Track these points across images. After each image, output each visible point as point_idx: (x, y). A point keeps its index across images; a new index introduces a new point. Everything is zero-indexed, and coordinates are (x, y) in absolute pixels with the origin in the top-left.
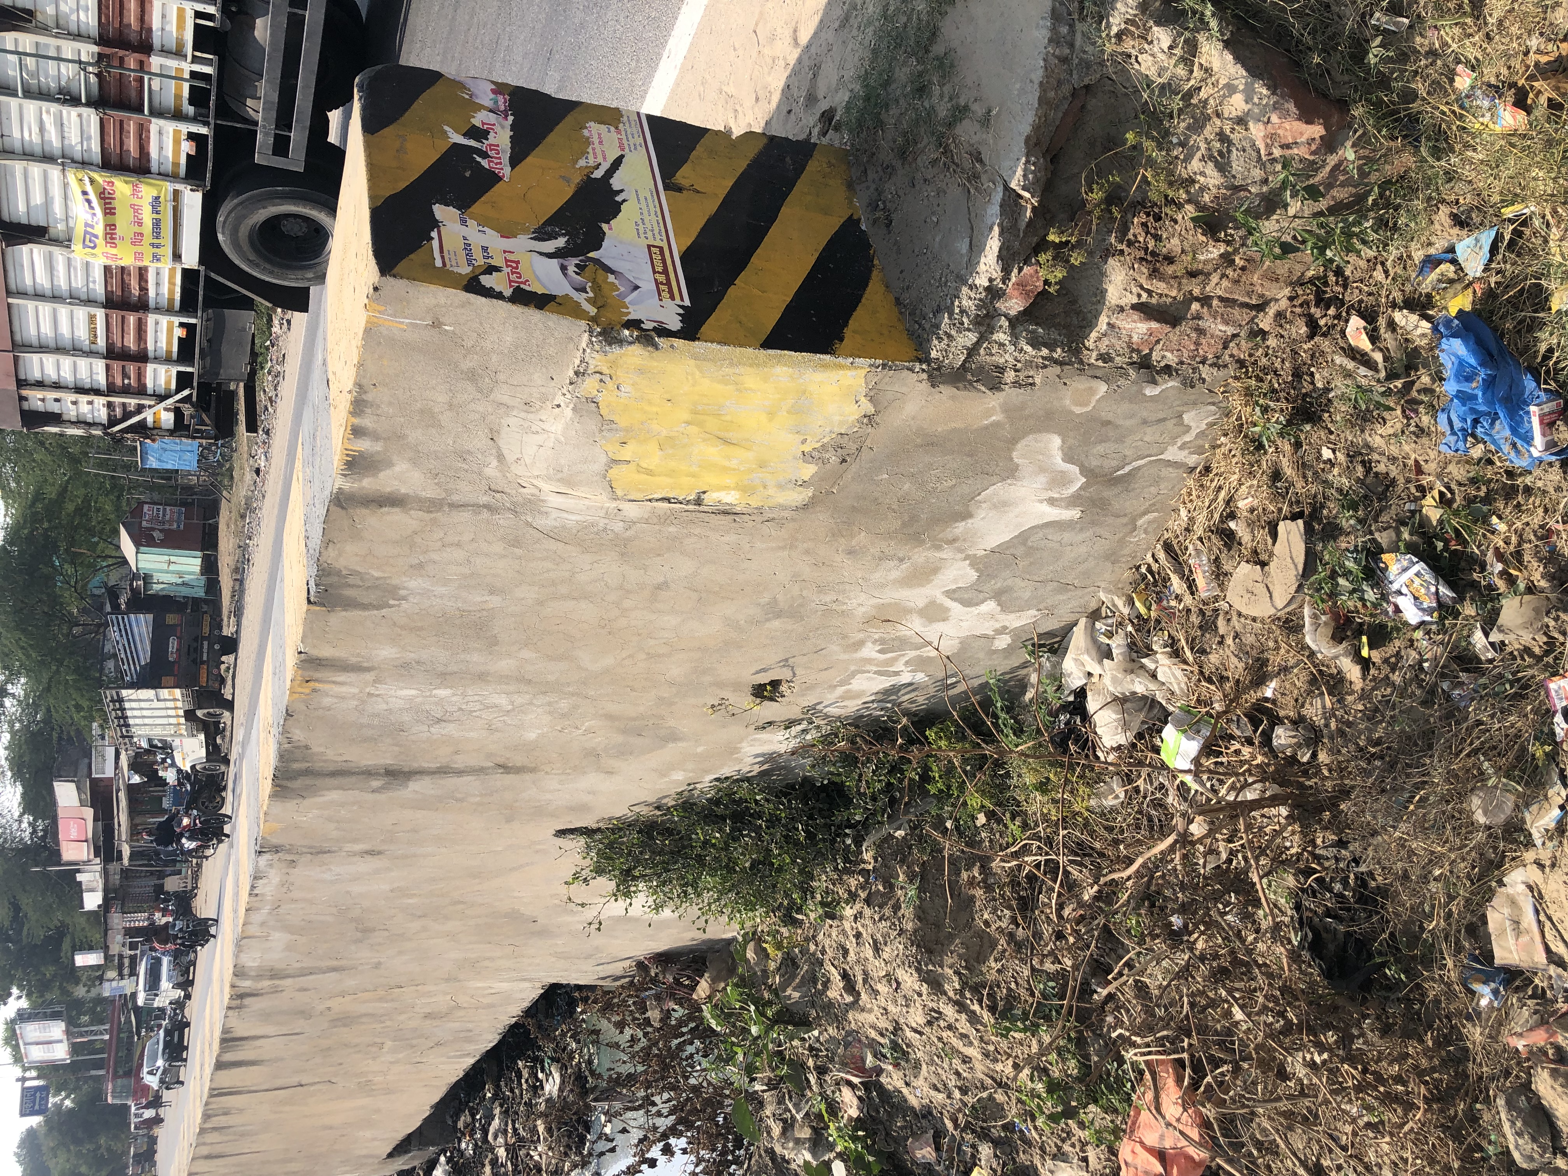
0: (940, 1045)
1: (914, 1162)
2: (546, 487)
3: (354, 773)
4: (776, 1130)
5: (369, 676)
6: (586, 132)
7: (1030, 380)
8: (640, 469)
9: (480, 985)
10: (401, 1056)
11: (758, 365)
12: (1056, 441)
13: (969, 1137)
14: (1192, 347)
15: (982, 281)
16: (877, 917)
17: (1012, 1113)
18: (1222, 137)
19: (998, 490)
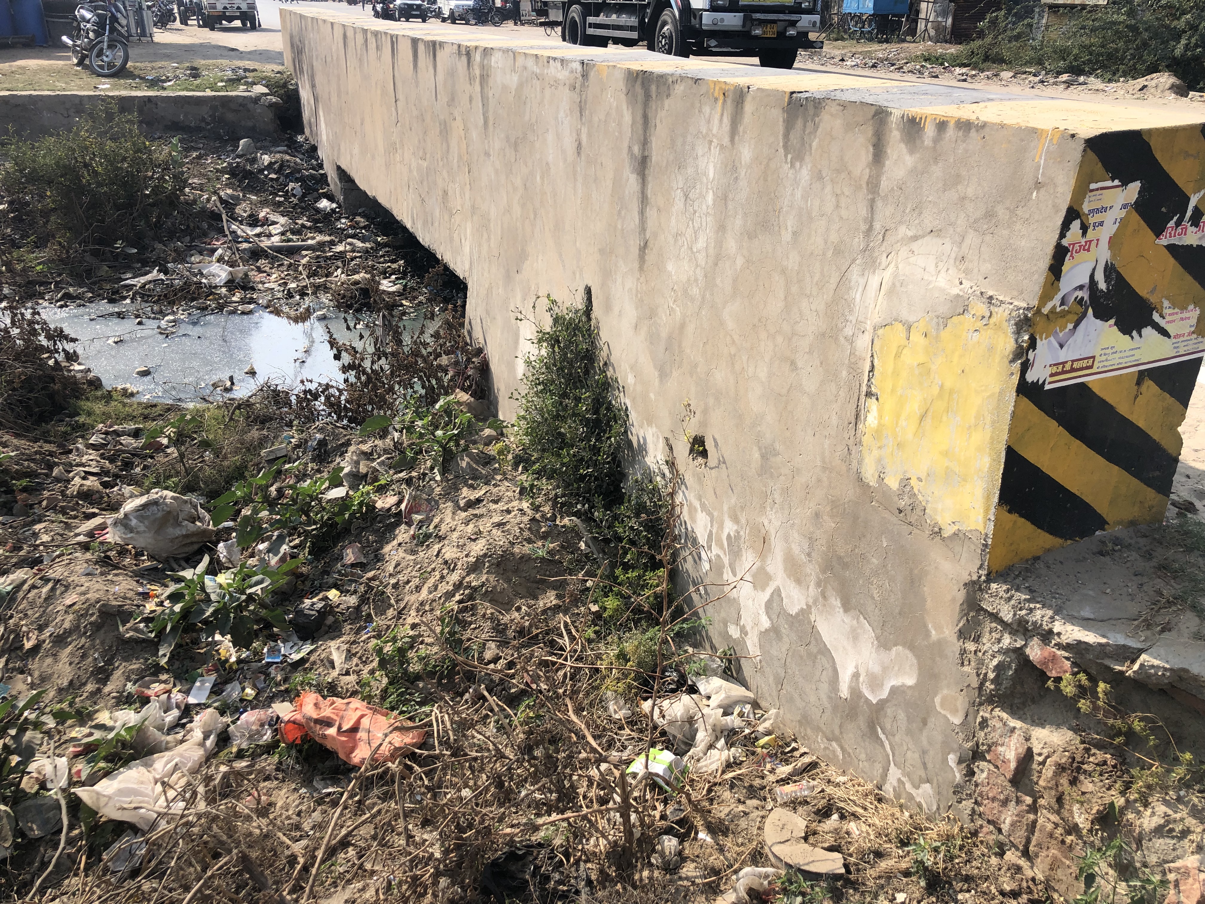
0: (429, 570)
1: (343, 548)
2: (887, 275)
3: (645, 132)
4: (365, 448)
5: (726, 141)
6: (1191, 307)
7: (966, 663)
8: (901, 349)
9: (469, 231)
10: (415, 173)
11: (992, 443)
12: (910, 681)
13: (362, 589)
14: (990, 795)
15: (1057, 627)
16: (522, 526)
17: (379, 621)
18: (1185, 833)
19: (868, 633)
